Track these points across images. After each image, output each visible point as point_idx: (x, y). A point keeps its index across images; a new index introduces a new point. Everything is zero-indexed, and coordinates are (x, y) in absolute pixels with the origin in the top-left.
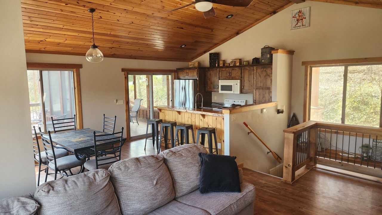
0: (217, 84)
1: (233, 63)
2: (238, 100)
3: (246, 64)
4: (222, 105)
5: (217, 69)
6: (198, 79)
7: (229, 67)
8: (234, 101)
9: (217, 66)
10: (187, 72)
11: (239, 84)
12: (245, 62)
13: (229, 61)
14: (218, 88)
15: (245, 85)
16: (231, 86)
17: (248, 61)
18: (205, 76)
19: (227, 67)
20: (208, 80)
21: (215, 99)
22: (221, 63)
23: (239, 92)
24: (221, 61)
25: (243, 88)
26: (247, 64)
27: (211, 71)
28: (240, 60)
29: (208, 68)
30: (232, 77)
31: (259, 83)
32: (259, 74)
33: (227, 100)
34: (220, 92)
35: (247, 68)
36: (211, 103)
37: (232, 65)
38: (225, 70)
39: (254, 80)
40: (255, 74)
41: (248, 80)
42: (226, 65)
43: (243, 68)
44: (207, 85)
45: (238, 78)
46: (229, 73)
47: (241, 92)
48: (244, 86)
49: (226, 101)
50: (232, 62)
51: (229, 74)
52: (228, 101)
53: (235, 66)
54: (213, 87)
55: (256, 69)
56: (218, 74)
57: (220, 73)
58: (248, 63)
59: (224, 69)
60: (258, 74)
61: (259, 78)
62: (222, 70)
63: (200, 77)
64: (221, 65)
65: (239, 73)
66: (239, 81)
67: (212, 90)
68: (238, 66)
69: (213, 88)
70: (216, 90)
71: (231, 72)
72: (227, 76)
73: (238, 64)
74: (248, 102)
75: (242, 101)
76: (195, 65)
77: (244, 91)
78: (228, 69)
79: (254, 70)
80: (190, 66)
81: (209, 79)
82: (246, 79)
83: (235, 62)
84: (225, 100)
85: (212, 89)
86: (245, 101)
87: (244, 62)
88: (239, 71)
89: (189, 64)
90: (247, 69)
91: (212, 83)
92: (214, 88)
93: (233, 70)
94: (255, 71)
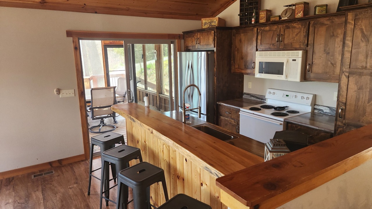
0: (252, 60)
1: (288, 14)
2: (294, 94)
3: (322, 11)
4: (262, 99)
5: (252, 30)
6: (215, 50)
7: (280, 22)
8: (287, 96)
9: (253, 22)
10: (199, 37)
11: (299, 61)
12: (317, 8)
13: (279, 10)
14: (254, 68)
15: (316, 61)
16: (282, 64)
17: (327, 5)
18: (230, 45)
19: (275, 23)
20: (236, 52)
21: (249, 87)
22: (263, 15)
23: (298, 78)
24: (263, 11)
25: (310, 70)
26: (324, 13)
27: (242, 35)
28: (306, 4)
29: (236, 28)
30: (285, 45)
31: (361, 57)
32: (362, 32)
33: (272, 91)
34: (258, 75)
35: (325, 21)
36: (242, 93)
37: (286, 18)
38: (269, 30)
39: (346, 49)
40: (349, 33)
41: (325, 50)
42: (272, 19)
43: (312, 22)
44: (234, 63)
45: (298, 46)
46: (279, 36)
47: (305, 77)
48: (311, 65)
49: (270, 93)
50: (286, 11)
51: (278, 39)
52: (274, 93)
53: (292, 20)
54: (245, 65)
55: (355, 20)
56: (255, 39)
57: (259, 38)
58: (327, 10)
59: (267, 28)
60: (358, 33)
61: (363, 44)
62: (264, 31)
63: (219, 45)
64: (262, 21)
65: (303, 34)
66: (300, 53)
67: (243, 72)
68: (300, 20)
69: (244, 67)
70: (249, 71)
71: (282, 33)
72: (273, 42)
73: (300, 15)
74: (317, 97)
75: (305, 96)
76: (213, 24)
77: (312, 75)
78: (276, 27)
79: (346, 22)
80: (205, 25)
81: (238, 49)
82: (319, 48)
83: (293, 11)
84: (269, 90)
85: (242, 69)
86: (311, 97)
87: (315, 8)
88: (303, 29)
89: (202, 23)
90: (323, 24)
91: (242, 58)
92: (246, 67)
93: (288, 28)
94: (350, 27)
